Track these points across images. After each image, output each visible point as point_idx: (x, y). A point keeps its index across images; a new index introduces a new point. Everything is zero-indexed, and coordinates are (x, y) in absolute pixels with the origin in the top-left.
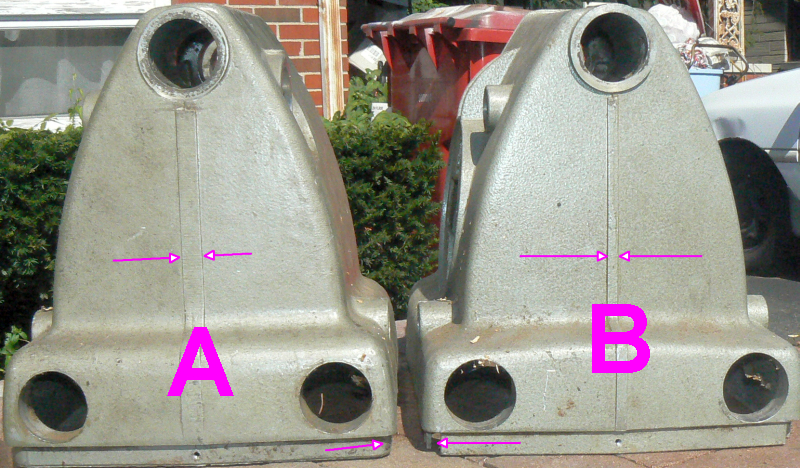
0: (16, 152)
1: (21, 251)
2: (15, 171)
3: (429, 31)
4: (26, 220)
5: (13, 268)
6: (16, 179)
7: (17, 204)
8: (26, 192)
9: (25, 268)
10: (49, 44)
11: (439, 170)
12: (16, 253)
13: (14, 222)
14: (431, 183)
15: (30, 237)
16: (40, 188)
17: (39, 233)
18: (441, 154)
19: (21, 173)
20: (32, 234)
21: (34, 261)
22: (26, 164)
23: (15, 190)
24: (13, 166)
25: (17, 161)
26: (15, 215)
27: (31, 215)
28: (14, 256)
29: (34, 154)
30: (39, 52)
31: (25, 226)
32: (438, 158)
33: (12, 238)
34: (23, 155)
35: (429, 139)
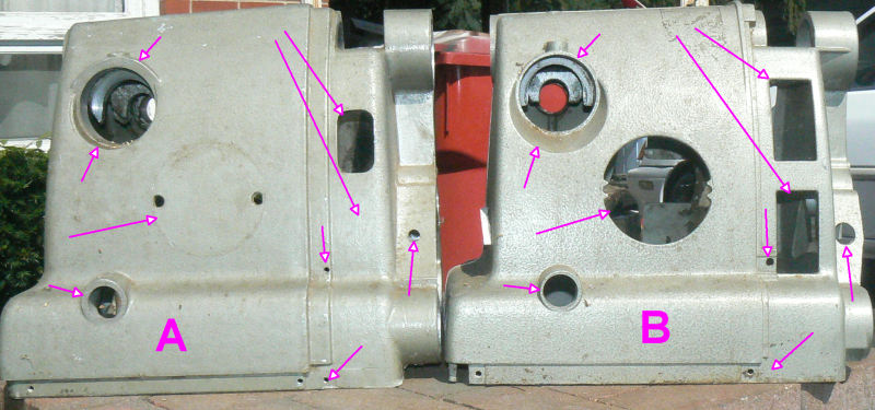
0: (10, 168)
1: (14, 264)
2: (9, 186)
4: (19, 234)
5: (6, 281)
6: (9, 193)
7: (11, 219)
8: (19, 206)
9: (20, 280)
10: (41, 69)
12: (9, 266)
13: (7, 235)
15: (23, 250)
16: (33, 202)
17: (32, 246)
19: (15, 187)
20: (25, 247)
21: (27, 273)
22: (19, 179)
23: (10, 205)
24: (7, 181)
25: (11, 177)
26: (9, 229)
27: (25, 229)
28: (8, 269)
29: (27, 170)
30: (32, 76)
31: (19, 240)
33: (5, 251)
34: (17, 172)
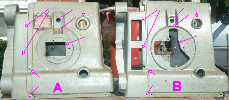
3: (108, 13)
11: (110, 51)
14: (108, 55)
18: (111, 47)
32: (110, 48)
35: (107, 43)
